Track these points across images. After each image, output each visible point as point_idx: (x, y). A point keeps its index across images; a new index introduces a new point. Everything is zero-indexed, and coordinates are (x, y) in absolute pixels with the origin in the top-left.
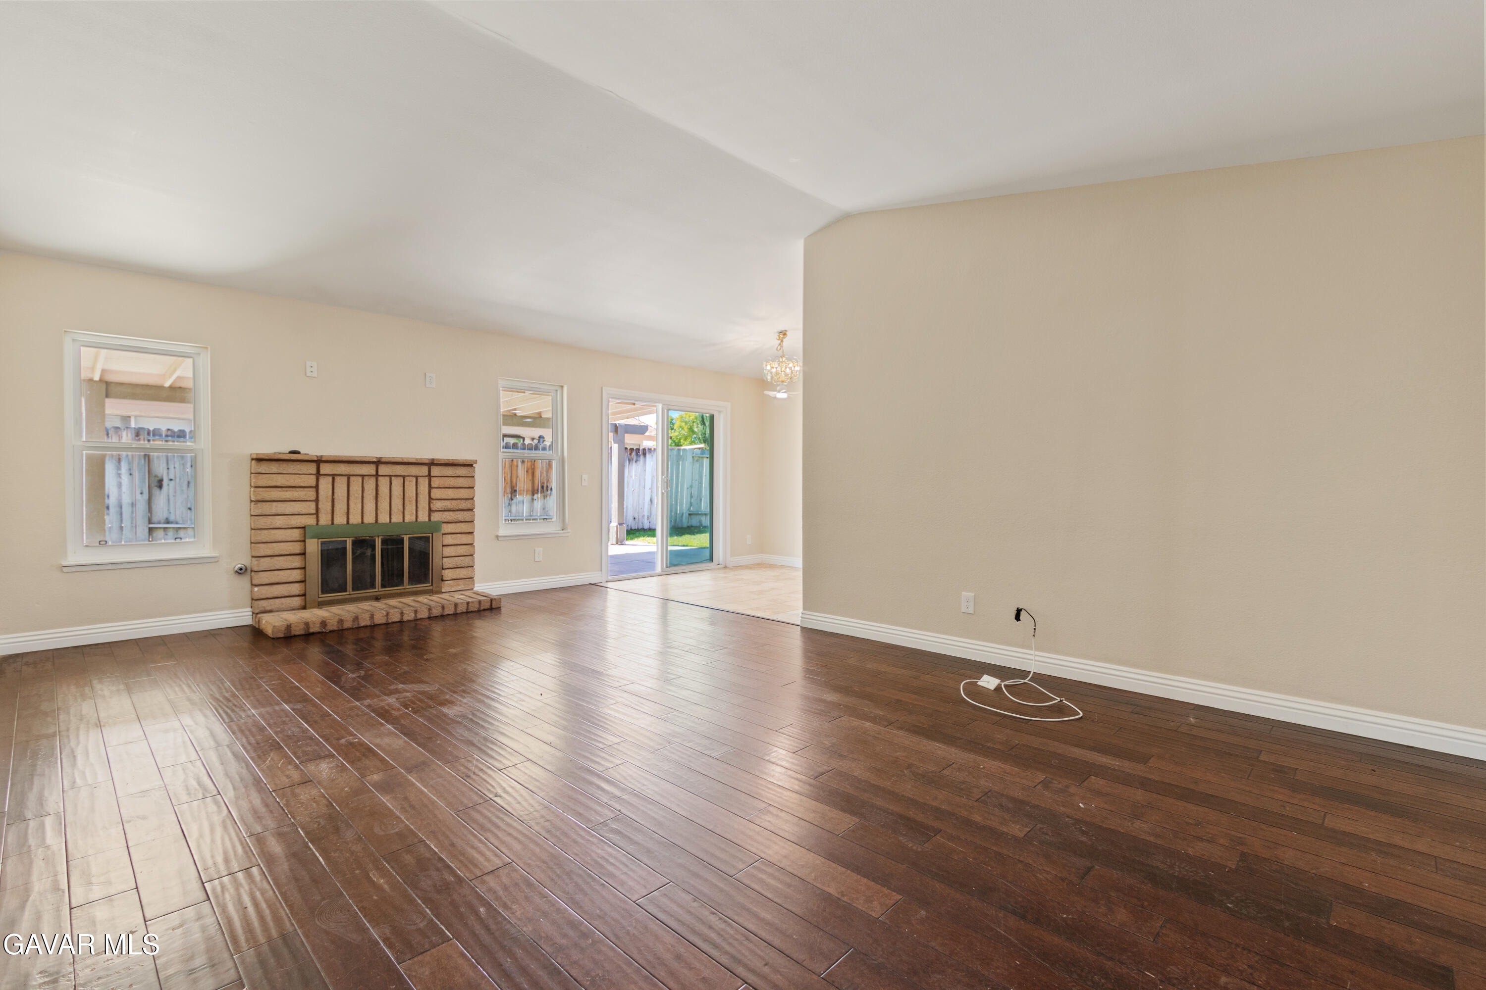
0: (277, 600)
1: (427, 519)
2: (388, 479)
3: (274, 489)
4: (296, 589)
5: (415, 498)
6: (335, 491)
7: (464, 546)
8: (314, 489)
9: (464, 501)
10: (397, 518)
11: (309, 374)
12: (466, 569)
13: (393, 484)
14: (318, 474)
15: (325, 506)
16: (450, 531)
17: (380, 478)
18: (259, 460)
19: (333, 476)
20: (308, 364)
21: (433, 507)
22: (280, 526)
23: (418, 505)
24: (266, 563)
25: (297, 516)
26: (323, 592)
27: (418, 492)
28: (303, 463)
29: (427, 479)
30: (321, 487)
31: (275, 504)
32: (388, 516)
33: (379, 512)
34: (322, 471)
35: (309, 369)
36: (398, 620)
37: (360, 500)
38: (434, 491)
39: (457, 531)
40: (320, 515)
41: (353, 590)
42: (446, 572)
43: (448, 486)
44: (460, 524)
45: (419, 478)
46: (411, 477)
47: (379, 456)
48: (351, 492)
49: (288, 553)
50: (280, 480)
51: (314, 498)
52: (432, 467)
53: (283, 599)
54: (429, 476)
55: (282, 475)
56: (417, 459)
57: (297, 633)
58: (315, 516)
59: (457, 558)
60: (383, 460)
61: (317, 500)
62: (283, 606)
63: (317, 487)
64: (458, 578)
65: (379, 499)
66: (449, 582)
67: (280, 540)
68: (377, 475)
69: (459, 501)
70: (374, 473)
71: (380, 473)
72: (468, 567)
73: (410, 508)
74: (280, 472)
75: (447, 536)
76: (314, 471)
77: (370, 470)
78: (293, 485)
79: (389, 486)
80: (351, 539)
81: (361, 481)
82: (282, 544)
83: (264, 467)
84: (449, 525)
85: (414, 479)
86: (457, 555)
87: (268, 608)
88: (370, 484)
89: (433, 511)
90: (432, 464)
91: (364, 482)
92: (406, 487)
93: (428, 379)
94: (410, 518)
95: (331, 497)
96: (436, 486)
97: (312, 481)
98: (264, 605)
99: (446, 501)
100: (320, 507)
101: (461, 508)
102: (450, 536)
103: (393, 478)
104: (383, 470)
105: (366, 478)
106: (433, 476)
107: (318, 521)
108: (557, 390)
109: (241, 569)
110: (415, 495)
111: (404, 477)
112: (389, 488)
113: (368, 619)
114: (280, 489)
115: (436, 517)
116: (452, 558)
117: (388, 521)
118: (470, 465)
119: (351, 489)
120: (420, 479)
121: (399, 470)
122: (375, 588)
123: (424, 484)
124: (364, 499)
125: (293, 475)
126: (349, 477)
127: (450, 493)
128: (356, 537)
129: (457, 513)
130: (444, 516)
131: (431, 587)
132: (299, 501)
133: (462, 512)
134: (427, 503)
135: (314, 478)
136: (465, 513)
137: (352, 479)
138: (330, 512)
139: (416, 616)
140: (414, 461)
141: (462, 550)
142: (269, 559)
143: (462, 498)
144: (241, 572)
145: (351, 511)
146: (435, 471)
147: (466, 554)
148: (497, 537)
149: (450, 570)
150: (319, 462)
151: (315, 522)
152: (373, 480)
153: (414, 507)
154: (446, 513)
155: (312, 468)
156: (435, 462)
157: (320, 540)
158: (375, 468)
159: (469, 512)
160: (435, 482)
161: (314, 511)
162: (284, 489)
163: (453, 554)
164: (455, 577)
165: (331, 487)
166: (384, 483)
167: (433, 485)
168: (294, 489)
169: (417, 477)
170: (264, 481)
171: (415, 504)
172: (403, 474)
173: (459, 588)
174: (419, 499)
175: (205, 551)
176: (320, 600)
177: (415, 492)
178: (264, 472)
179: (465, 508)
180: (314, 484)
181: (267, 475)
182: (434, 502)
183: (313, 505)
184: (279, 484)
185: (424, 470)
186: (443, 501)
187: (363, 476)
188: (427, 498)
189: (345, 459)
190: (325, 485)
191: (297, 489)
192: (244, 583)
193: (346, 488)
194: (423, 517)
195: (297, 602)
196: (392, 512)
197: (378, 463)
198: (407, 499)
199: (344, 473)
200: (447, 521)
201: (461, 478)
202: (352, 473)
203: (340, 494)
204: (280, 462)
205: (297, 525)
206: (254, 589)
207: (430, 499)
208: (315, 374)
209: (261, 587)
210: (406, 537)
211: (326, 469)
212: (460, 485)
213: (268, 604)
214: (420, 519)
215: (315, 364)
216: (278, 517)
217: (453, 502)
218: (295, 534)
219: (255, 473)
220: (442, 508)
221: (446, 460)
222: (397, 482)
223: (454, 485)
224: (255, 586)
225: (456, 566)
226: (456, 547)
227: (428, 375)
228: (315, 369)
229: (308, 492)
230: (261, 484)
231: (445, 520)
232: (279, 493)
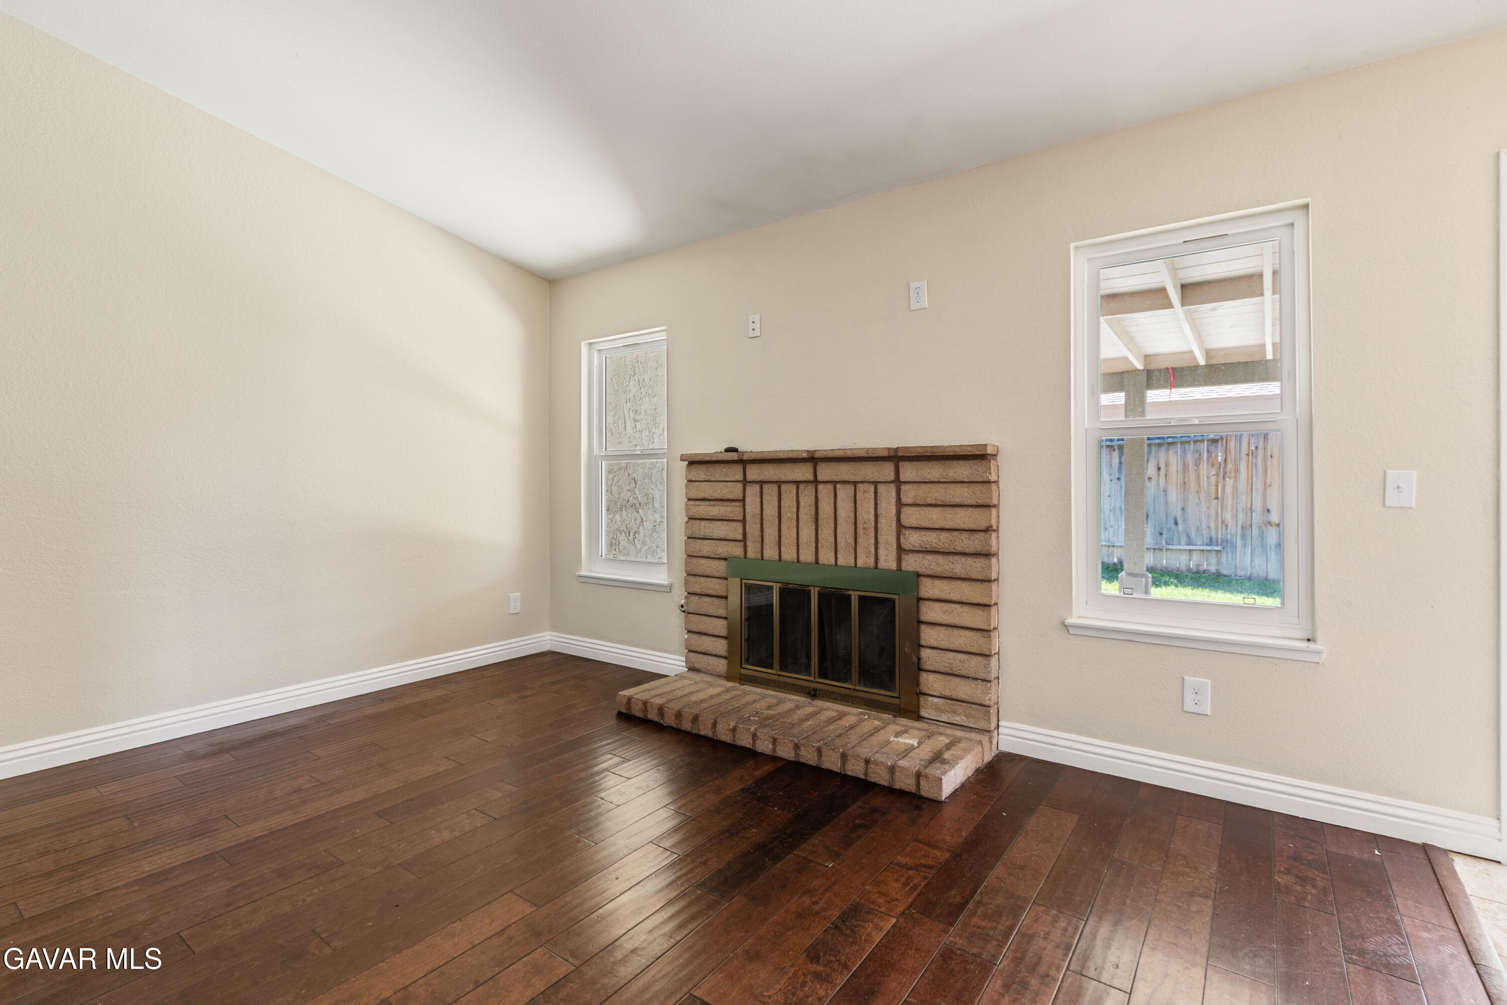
0: (705, 657)
1: (893, 566)
2: (831, 486)
3: (703, 503)
4: (722, 647)
5: (873, 523)
6: (764, 507)
7: (967, 633)
8: (742, 504)
9: (966, 534)
10: (845, 559)
11: (751, 333)
12: (973, 684)
13: (839, 498)
14: (745, 482)
15: (753, 529)
16: (937, 594)
17: (820, 487)
18: (694, 462)
19: (761, 483)
20: (753, 317)
21: (906, 545)
22: (707, 555)
23: (879, 537)
24: (696, 603)
25: (724, 543)
26: (747, 661)
27: (879, 512)
28: (729, 465)
29: (892, 488)
30: (748, 500)
31: (703, 523)
32: (833, 554)
33: (820, 545)
34: (750, 477)
35: (751, 326)
37: (795, 522)
38: (906, 511)
39: (954, 597)
40: (748, 543)
41: (781, 668)
42: (932, 677)
43: (933, 502)
44: (959, 582)
45: (880, 486)
46: (866, 485)
47: (811, 448)
48: (783, 510)
49: (714, 593)
51: (740, 517)
52: (901, 464)
53: (710, 657)
54: (898, 482)
55: (710, 483)
56: (867, 450)
58: (742, 543)
60: (817, 455)
61: (744, 521)
62: (710, 668)
63: (743, 501)
64: (954, 696)
65: (819, 523)
66: (935, 700)
67: (707, 573)
68: (815, 481)
69: (956, 533)
70: (811, 478)
71: (818, 478)
72: (977, 679)
73: (866, 541)
74: (708, 479)
75: (931, 603)
76: (739, 477)
77: (803, 472)
78: (720, 498)
79: (833, 501)
80: (779, 585)
81: (795, 491)
82: (710, 580)
83: (701, 473)
84: (937, 583)
85: (872, 487)
86: (951, 647)
88: (807, 497)
89: (905, 550)
90: (896, 457)
91: (799, 494)
92: (858, 502)
93: (913, 295)
94: (865, 560)
95: (759, 516)
96: (910, 501)
97: (735, 491)
98: (693, 660)
99: (929, 533)
100: (747, 530)
101: (959, 549)
102: (937, 605)
103: (838, 486)
104: (826, 472)
105: (802, 486)
106: (904, 482)
107: (745, 551)
109: (682, 606)
110: (873, 518)
111: (855, 483)
112: (832, 505)
114: (707, 503)
115: (911, 563)
117: (833, 561)
118: (984, 456)
119: (783, 503)
120: (882, 489)
121: (847, 472)
122: (810, 676)
123: (888, 495)
124: (799, 521)
125: (720, 483)
126: (779, 483)
127: (936, 517)
128: (786, 584)
129: (951, 558)
130: (926, 563)
131: (897, 701)
132: (726, 520)
133: (964, 559)
134: (894, 534)
135: (739, 486)
136: (970, 560)
137: (784, 488)
138: (759, 539)
140: (863, 454)
141: (961, 639)
142: (697, 597)
143: (963, 527)
144: (683, 609)
145: (783, 539)
146: (908, 472)
147: (971, 650)
148: (1066, 627)
149: (939, 676)
150: (751, 461)
151: (743, 554)
152: (810, 489)
153: (872, 541)
154: (930, 557)
155: (738, 472)
156: (900, 454)
157: (744, 581)
158: (811, 470)
159: (981, 559)
160: (909, 494)
161: (740, 537)
162: (712, 503)
163: (944, 644)
164: (947, 693)
165: (758, 500)
166: (825, 491)
167: (905, 500)
168: (721, 503)
169: (876, 483)
170: (707, 490)
171: (873, 534)
172: (853, 479)
173: (957, 719)
174: (880, 525)
175: (660, 577)
176: (742, 671)
177: (873, 512)
178: (696, 479)
179: (967, 551)
180: (740, 495)
181: (697, 484)
182: (907, 532)
183: (740, 527)
184: (706, 496)
185: (886, 471)
186: (923, 533)
187: (798, 483)
188: (894, 524)
189: (771, 456)
190: (752, 495)
191: (725, 503)
193: (777, 504)
194: (888, 560)
195: (721, 665)
196: (839, 547)
197: (813, 459)
198: (860, 526)
199: (775, 478)
200: (931, 573)
201: (960, 485)
202: (783, 478)
203: (768, 512)
204: (707, 465)
205: (724, 555)
206: (686, 636)
207: (901, 527)
208: (757, 333)
209: (691, 635)
210: (854, 595)
211: (754, 473)
212: (957, 500)
213: (697, 659)
214: (882, 564)
215: (757, 318)
216: (706, 542)
217: (944, 535)
218: (719, 567)
219: (688, 481)
220: (921, 546)
221: (920, 450)
222: (844, 493)
223: (949, 499)
224: (689, 632)
225: (950, 672)
226: (950, 630)
227: (913, 285)
228: (757, 326)
229: (735, 508)
230: (692, 496)
231: (929, 572)
232: (707, 508)
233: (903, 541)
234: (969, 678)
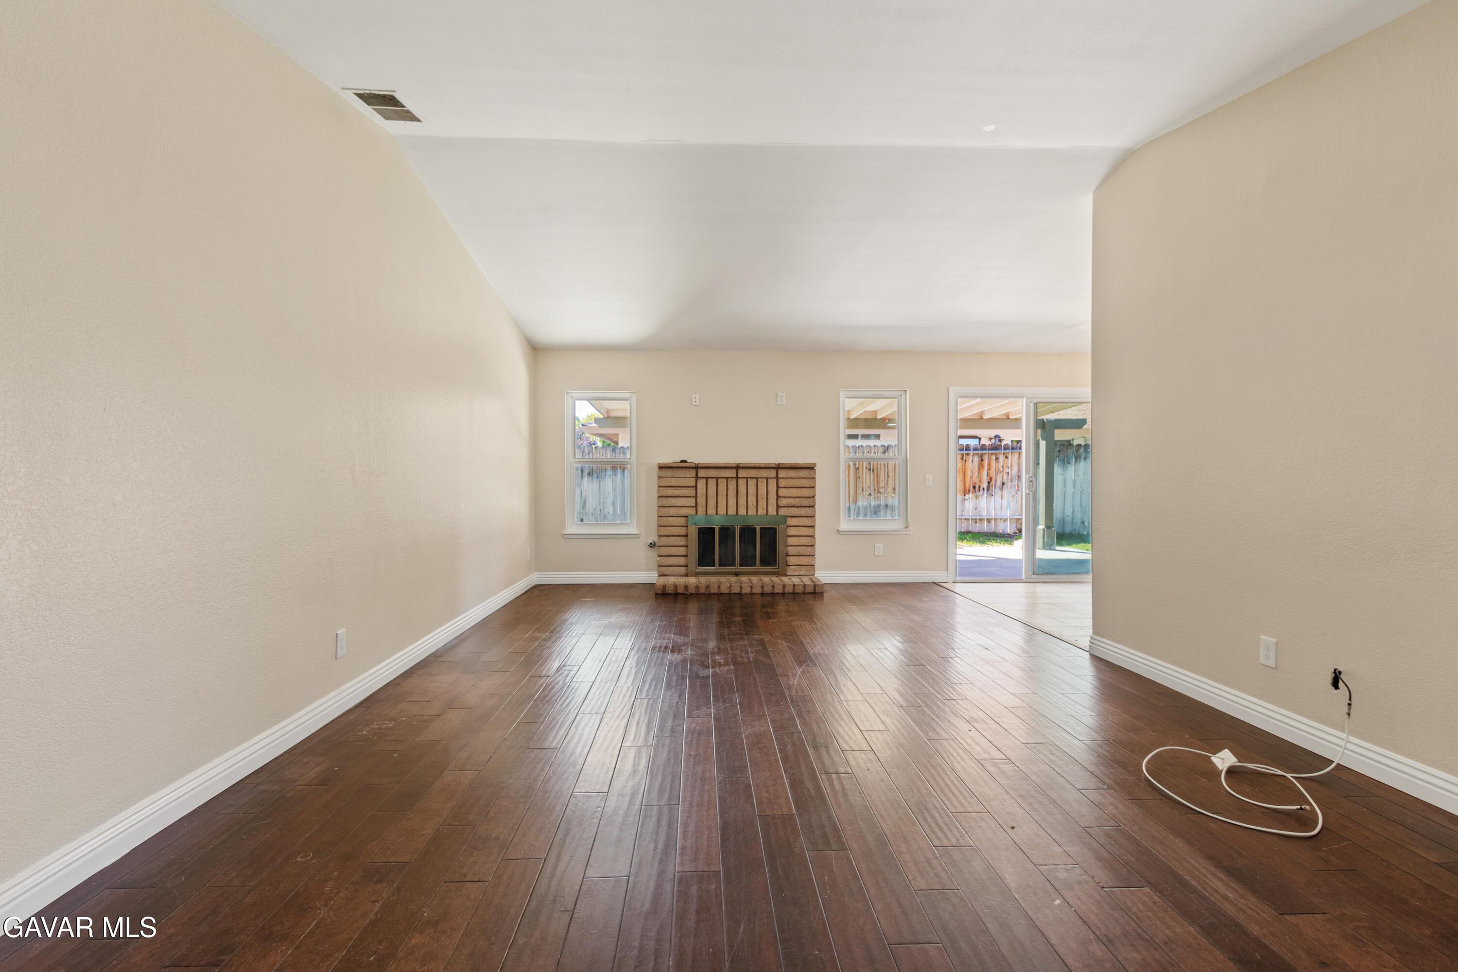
0: (671, 568)
1: (775, 513)
2: (745, 480)
3: (669, 488)
4: (682, 561)
5: (766, 495)
6: (708, 489)
7: (806, 538)
8: (694, 488)
9: (806, 499)
10: (752, 512)
11: (694, 403)
12: (808, 558)
13: (749, 485)
14: (697, 478)
15: (701, 501)
16: (794, 524)
17: (739, 480)
18: (661, 467)
19: (707, 478)
20: (694, 396)
21: (780, 504)
22: (673, 515)
23: (768, 501)
24: (664, 541)
25: (683, 508)
26: (699, 565)
27: (768, 491)
28: (687, 469)
29: (775, 480)
30: (699, 486)
31: (670, 498)
32: (745, 510)
33: (738, 506)
34: (700, 475)
35: (694, 400)
36: (738, 592)
37: (725, 497)
38: (780, 490)
39: (800, 524)
40: (698, 508)
41: (720, 566)
42: (791, 558)
43: (792, 486)
44: (803, 518)
45: (769, 480)
46: (763, 479)
47: (737, 463)
48: (719, 491)
49: (677, 534)
50: (673, 482)
51: (694, 495)
52: (779, 470)
53: (674, 567)
54: (777, 478)
55: (676, 478)
56: (766, 464)
57: (670, 592)
58: (695, 508)
59: (799, 548)
60: (741, 465)
61: (696, 497)
62: (675, 573)
63: (696, 487)
64: (800, 564)
65: (739, 497)
66: (793, 567)
67: (673, 524)
68: (737, 478)
69: (802, 498)
70: (735, 476)
71: (739, 476)
72: (810, 556)
73: (762, 504)
74: (673, 476)
75: (791, 528)
76: (694, 475)
77: (732, 473)
78: (681, 485)
79: (746, 486)
80: (718, 526)
81: (726, 482)
82: (674, 527)
83: (664, 473)
84: (794, 519)
85: (765, 480)
86: (800, 544)
87: (666, 573)
88: (732, 485)
89: (780, 506)
90: (778, 467)
91: (728, 484)
92: (759, 487)
93: (779, 398)
94: (762, 512)
95: (705, 494)
96: (783, 486)
97: (692, 482)
98: (663, 571)
99: (791, 499)
100: (698, 501)
101: (803, 505)
102: (794, 528)
103: (749, 479)
104: (742, 473)
105: (729, 480)
106: (780, 478)
107: (697, 512)
108: (901, 395)
109: (651, 544)
110: (765, 493)
111: (757, 478)
112: (746, 488)
113: (716, 588)
114: (673, 488)
115: (782, 512)
116: (796, 547)
117: (745, 513)
118: (811, 468)
119: (719, 488)
120: (770, 481)
121: (753, 473)
122: (735, 566)
123: (773, 483)
124: (728, 496)
125: (682, 478)
126: (717, 479)
127: (794, 492)
128: (721, 526)
129: (800, 509)
130: (789, 511)
131: (778, 570)
132: (685, 497)
133: (805, 508)
134: (776, 500)
135: (694, 480)
136: (807, 509)
137: (720, 480)
138: (705, 506)
139: (751, 591)
140: (764, 466)
141: (804, 541)
142: (666, 538)
143: (804, 496)
144: (652, 545)
145: (719, 505)
146: (782, 473)
147: (807, 544)
148: (838, 531)
149: (794, 557)
150: (697, 468)
151: (695, 513)
152: (735, 481)
153: (765, 503)
154: (791, 509)
155: (692, 473)
156: (781, 466)
157: (697, 526)
158: (735, 472)
159: (810, 509)
160: (782, 483)
161: (694, 505)
162: (675, 488)
163: (797, 544)
164: (798, 563)
165: (705, 486)
166: (742, 483)
167: (780, 485)
168: (681, 488)
169: (767, 479)
170: (665, 482)
171: (765, 501)
172: (756, 476)
173: (802, 573)
174: (768, 496)
175: (633, 530)
176: (697, 570)
177: (765, 491)
178: (663, 476)
179: (806, 505)
180: (694, 484)
181: (665, 478)
182: (781, 499)
183: (693, 500)
184: (672, 485)
185: (773, 473)
186: (788, 499)
187: (727, 478)
188: (775, 496)
189: (713, 465)
190: (701, 484)
191: (684, 488)
192: (653, 553)
193: (715, 488)
194: (772, 511)
195: (682, 570)
196: (749, 507)
197: (737, 467)
198: (759, 497)
199: (715, 476)
200: (792, 515)
201: (803, 479)
202: (719, 476)
203: (711, 492)
204: (673, 469)
205: (684, 514)
206: (658, 559)
207: (778, 496)
208: (698, 403)
209: (661, 557)
210: (758, 528)
211: (702, 473)
212: (803, 485)
213: (664, 570)
214: (770, 513)
215: (697, 396)
216: (671, 508)
217: (797, 499)
218: (682, 521)
219: (659, 477)
220: (787, 504)
221: (790, 465)
222: (752, 483)
223: (799, 485)
224: (659, 556)
225: (799, 554)
226: (799, 538)
227: (779, 394)
228: (697, 400)
229: (690, 491)
230: (661, 484)
231: (790, 515)
232: (672, 491)
233: (779, 502)
234: (806, 555)
